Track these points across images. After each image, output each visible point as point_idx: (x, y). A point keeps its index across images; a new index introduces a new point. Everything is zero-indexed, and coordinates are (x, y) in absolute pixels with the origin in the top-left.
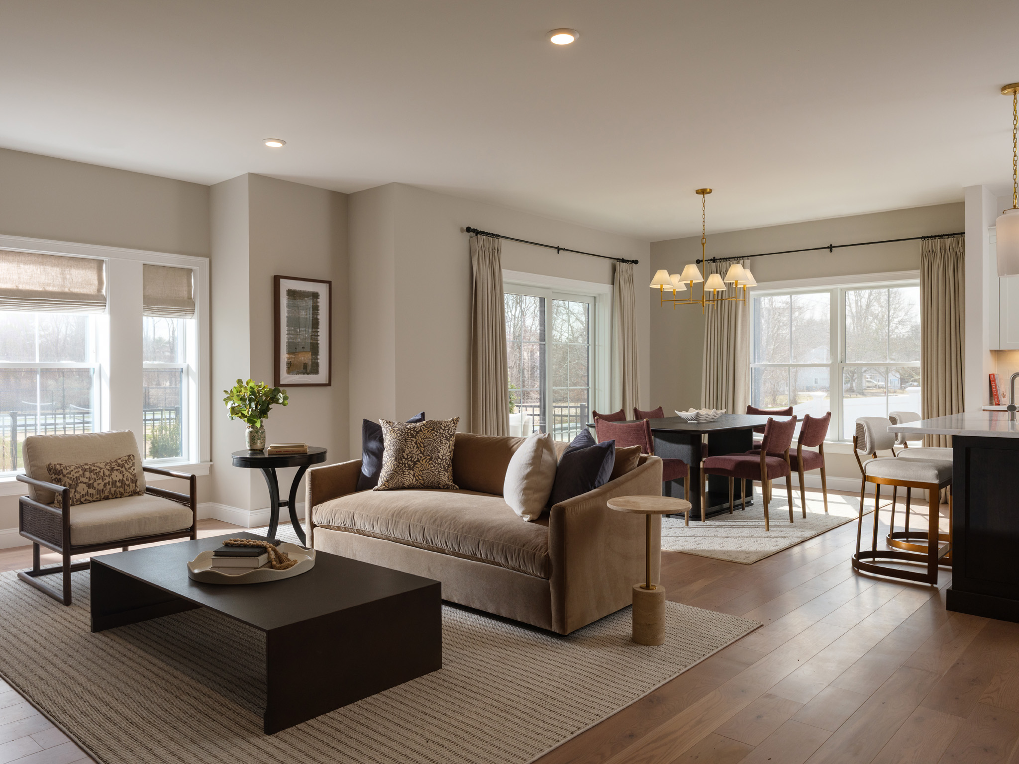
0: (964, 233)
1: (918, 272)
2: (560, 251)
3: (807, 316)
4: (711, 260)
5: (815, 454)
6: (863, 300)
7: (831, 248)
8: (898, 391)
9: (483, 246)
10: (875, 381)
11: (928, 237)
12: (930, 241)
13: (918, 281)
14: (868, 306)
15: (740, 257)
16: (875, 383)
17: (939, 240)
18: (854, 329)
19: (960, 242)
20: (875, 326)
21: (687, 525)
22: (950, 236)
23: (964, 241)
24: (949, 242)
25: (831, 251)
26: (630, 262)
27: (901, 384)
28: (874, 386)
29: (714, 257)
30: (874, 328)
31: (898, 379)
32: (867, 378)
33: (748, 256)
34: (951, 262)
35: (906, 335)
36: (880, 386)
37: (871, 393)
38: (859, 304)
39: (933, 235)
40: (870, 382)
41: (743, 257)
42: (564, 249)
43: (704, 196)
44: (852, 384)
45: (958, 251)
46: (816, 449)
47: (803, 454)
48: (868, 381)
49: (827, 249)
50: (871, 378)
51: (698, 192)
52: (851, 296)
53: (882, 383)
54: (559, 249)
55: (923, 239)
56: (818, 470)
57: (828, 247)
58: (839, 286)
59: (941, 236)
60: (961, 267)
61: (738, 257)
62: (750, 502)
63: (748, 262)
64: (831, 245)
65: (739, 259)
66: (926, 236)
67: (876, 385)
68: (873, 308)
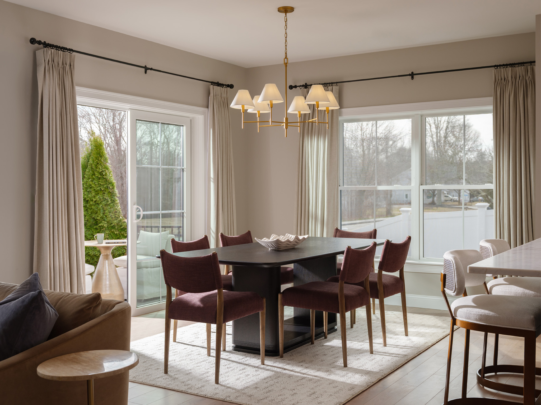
0: (534, 62)
1: (491, 99)
2: (148, 71)
3: (399, 144)
4: (303, 86)
5: (395, 278)
6: (441, 132)
7: (412, 75)
8: (468, 204)
9: (50, 60)
10: (451, 196)
11: (500, 66)
12: (502, 70)
13: (491, 107)
14: (446, 137)
15: (329, 83)
16: (451, 197)
17: (510, 68)
18: (435, 155)
19: (529, 70)
20: (451, 152)
21: (263, 364)
22: (520, 65)
23: (533, 71)
24: (519, 70)
25: (412, 78)
26: (225, 86)
27: (470, 198)
28: (450, 199)
29: (306, 84)
30: (450, 154)
31: (467, 194)
32: (445, 194)
33: (337, 83)
34: (521, 91)
35: (474, 160)
36: (454, 200)
37: (448, 205)
38: (439, 135)
39: (505, 63)
40: (447, 196)
41: (332, 83)
42: (151, 69)
43: (286, 14)
44: (433, 199)
45: (527, 79)
46: (397, 274)
47: (384, 280)
48: (445, 196)
49: (409, 76)
50: (448, 194)
51: (280, 10)
52: (430, 120)
53: (456, 198)
54: (146, 69)
55: (496, 68)
56: (399, 295)
57: (409, 75)
58: (420, 112)
59: (512, 65)
60: (530, 95)
61: (327, 84)
62: (333, 328)
63: (335, 88)
64: (412, 73)
65: (328, 85)
66: (498, 64)
67: (451, 199)
68: (449, 138)
